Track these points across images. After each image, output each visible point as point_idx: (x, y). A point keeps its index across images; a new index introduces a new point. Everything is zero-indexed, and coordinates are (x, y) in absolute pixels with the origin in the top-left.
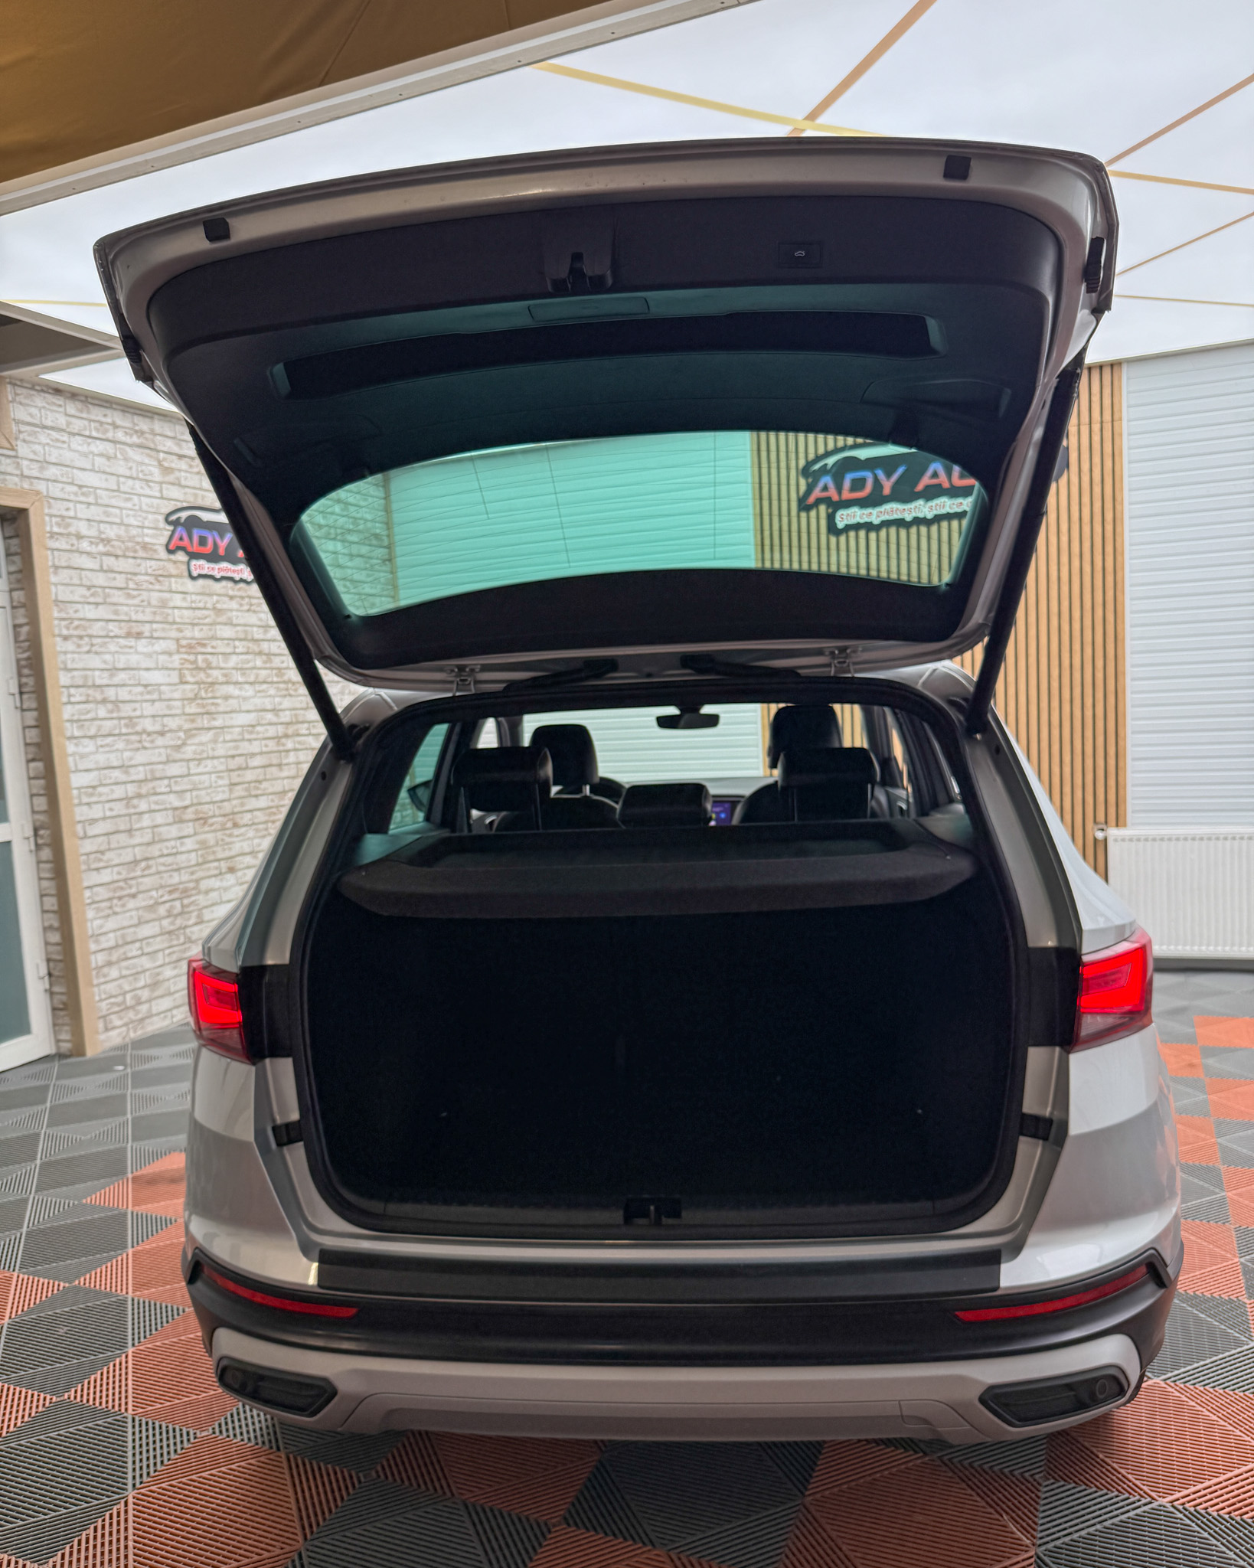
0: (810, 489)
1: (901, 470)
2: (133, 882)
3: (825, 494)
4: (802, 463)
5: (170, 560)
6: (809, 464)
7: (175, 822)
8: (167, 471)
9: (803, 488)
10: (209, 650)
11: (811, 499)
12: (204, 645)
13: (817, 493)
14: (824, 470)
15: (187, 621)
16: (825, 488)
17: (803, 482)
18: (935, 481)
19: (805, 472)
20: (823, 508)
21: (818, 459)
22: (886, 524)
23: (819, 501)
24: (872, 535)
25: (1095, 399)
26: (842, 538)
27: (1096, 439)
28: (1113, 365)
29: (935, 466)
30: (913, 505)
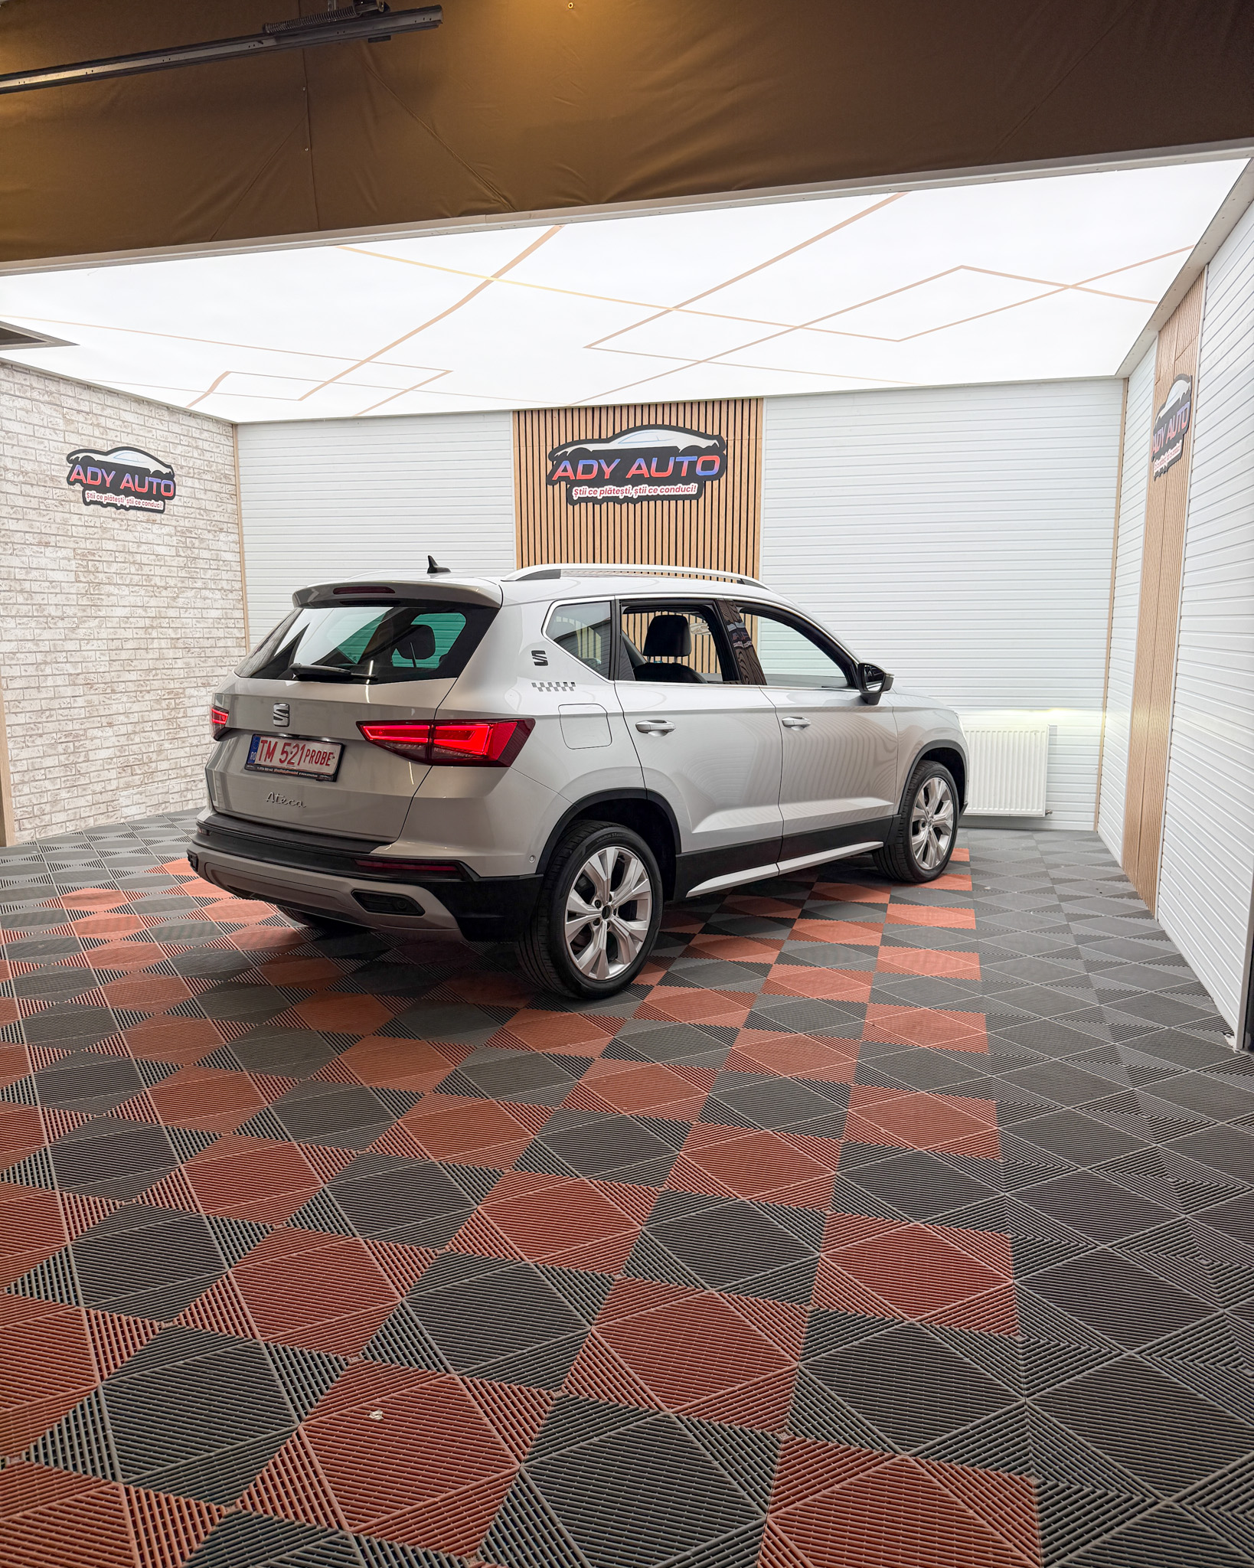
0: (555, 469)
1: (617, 461)
2: (40, 725)
3: (565, 474)
4: (549, 449)
5: (71, 489)
6: (554, 451)
7: (70, 685)
8: (71, 422)
9: (550, 467)
10: (98, 558)
11: (555, 478)
12: (94, 554)
13: (559, 473)
14: (564, 456)
15: (82, 535)
16: (565, 470)
17: (550, 463)
18: (639, 472)
19: (551, 456)
20: (563, 484)
21: (561, 447)
22: (607, 500)
23: (561, 479)
24: (597, 507)
25: (746, 422)
26: (577, 507)
27: (745, 451)
28: (758, 400)
29: (641, 461)
30: (624, 488)
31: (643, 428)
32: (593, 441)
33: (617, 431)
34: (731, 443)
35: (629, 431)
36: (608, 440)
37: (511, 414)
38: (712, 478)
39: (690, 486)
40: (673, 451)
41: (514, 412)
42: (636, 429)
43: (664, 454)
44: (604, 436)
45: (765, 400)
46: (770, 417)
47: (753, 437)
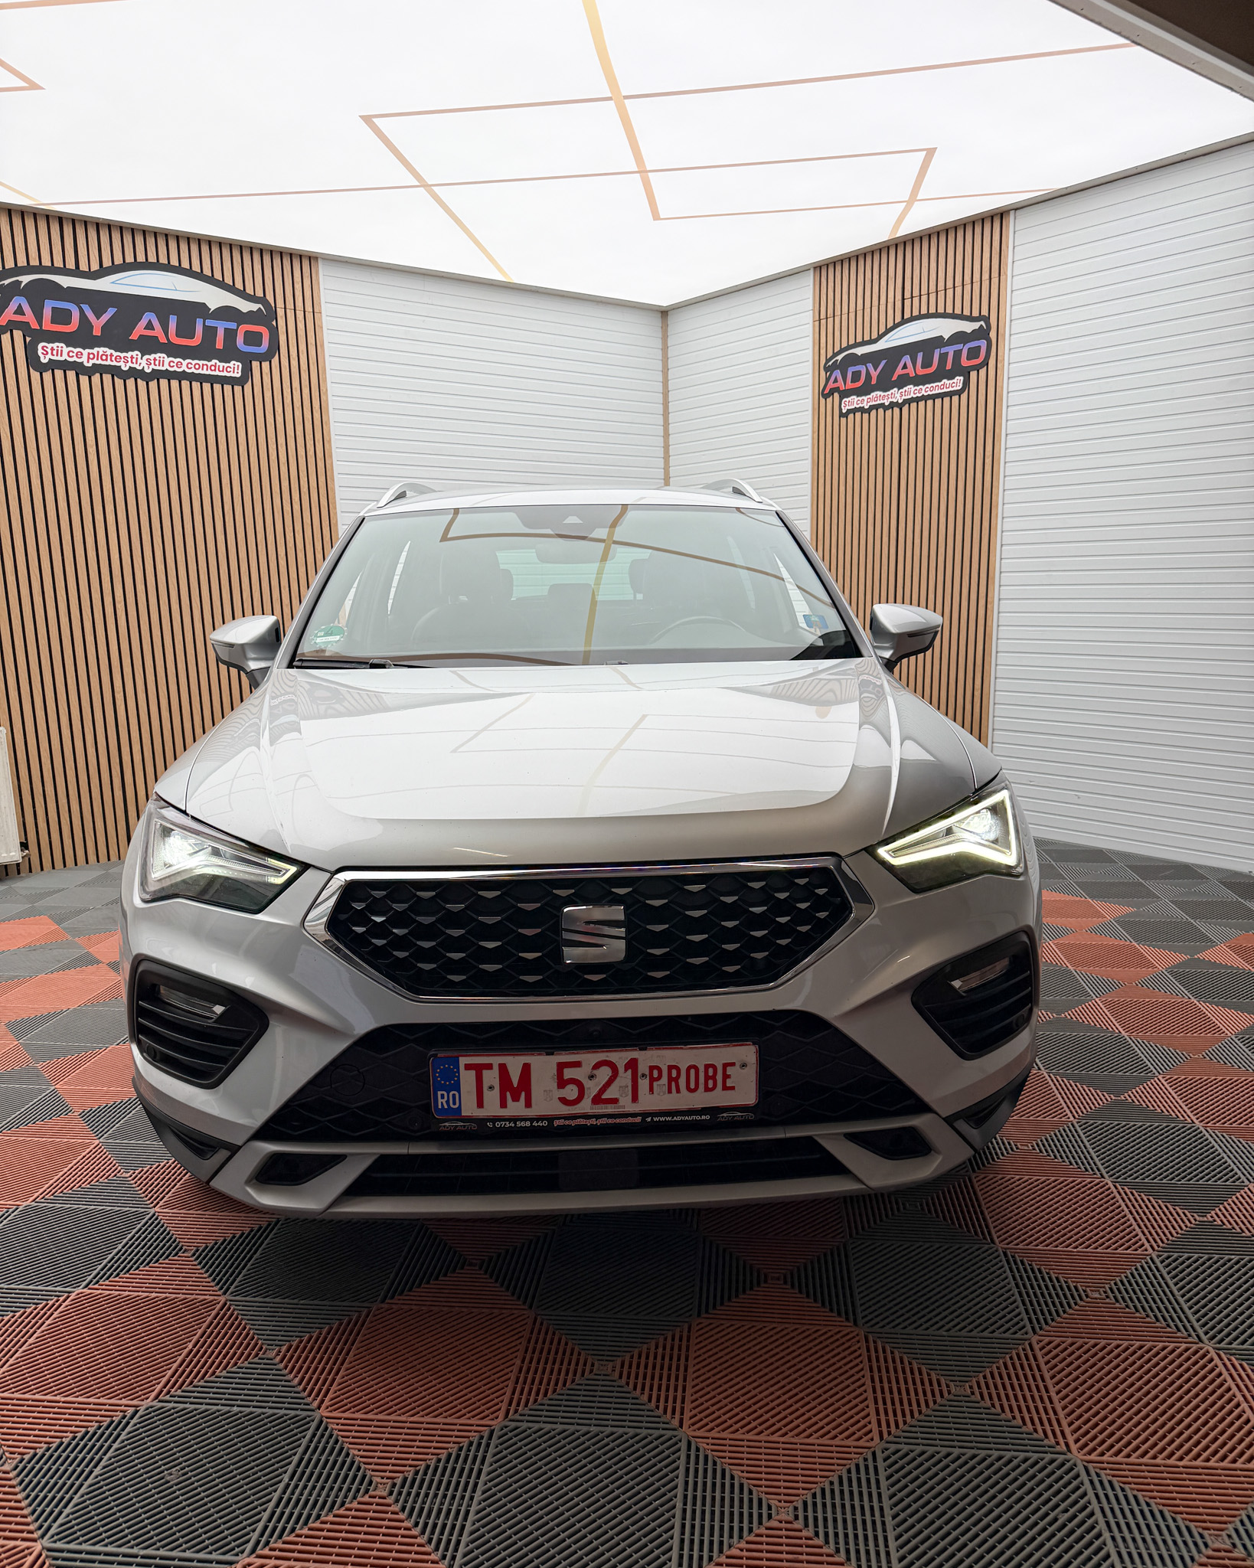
24: (84, 379)
25: (298, 286)
26: (47, 376)
27: (301, 326)
28: (312, 258)
32: (64, 271)
33: (107, 262)
34: (280, 312)
44: (83, 267)
45: (320, 261)
46: (329, 286)
47: (309, 308)
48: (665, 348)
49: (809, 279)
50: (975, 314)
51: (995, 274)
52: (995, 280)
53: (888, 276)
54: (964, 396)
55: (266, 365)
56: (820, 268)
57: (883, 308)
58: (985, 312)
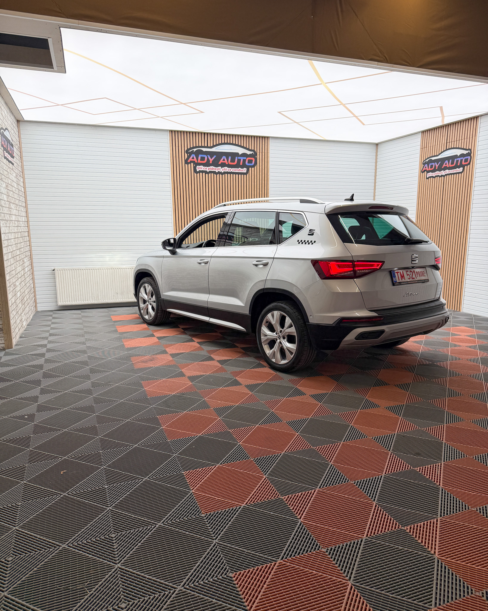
0: (189, 157)
1: (215, 157)
3: (193, 160)
4: (186, 149)
6: (188, 150)
9: (186, 157)
11: (189, 161)
13: (190, 159)
14: (192, 152)
16: (193, 158)
18: (224, 162)
19: (187, 152)
20: (192, 164)
21: (191, 148)
22: (211, 172)
23: (191, 162)
24: (207, 175)
25: (263, 146)
26: (198, 174)
27: (263, 157)
28: (268, 138)
29: (224, 157)
30: (218, 168)
31: (225, 144)
32: (204, 147)
33: (215, 144)
34: (258, 154)
35: (219, 144)
36: (211, 147)
37: (169, 132)
38: (252, 167)
39: (244, 169)
40: (237, 154)
41: (170, 131)
42: (222, 144)
43: (234, 155)
44: (209, 145)
45: (270, 138)
46: (272, 145)
47: (266, 152)
48: (377, 155)
49: (420, 135)
50: (467, 148)
51: (474, 136)
52: (474, 138)
53: (442, 136)
54: (463, 174)
55: (253, 169)
56: (423, 132)
57: (441, 145)
58: (470, 148)
